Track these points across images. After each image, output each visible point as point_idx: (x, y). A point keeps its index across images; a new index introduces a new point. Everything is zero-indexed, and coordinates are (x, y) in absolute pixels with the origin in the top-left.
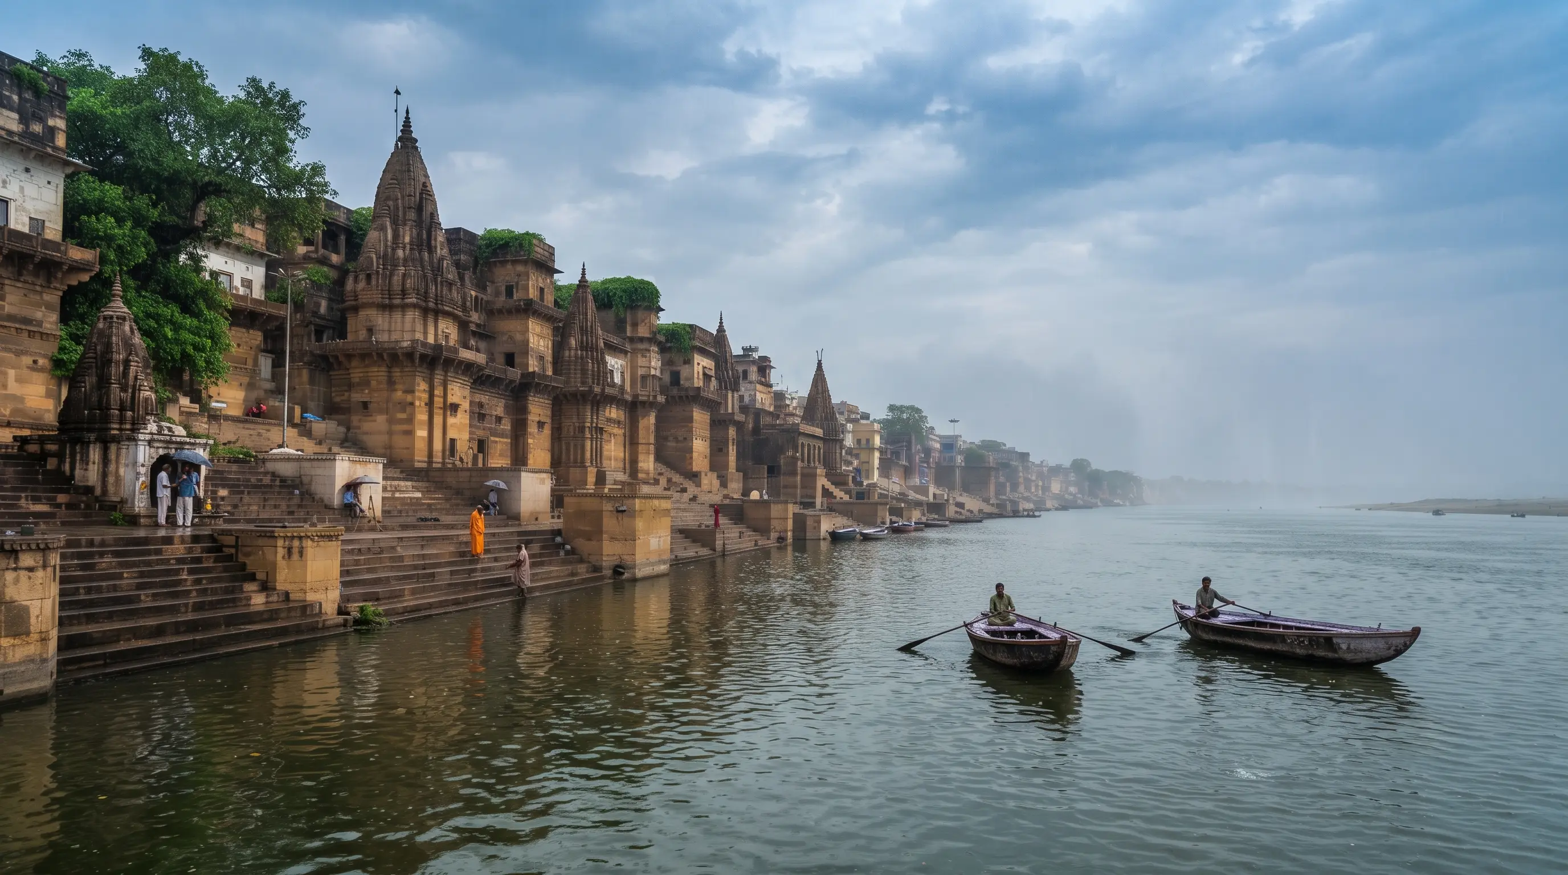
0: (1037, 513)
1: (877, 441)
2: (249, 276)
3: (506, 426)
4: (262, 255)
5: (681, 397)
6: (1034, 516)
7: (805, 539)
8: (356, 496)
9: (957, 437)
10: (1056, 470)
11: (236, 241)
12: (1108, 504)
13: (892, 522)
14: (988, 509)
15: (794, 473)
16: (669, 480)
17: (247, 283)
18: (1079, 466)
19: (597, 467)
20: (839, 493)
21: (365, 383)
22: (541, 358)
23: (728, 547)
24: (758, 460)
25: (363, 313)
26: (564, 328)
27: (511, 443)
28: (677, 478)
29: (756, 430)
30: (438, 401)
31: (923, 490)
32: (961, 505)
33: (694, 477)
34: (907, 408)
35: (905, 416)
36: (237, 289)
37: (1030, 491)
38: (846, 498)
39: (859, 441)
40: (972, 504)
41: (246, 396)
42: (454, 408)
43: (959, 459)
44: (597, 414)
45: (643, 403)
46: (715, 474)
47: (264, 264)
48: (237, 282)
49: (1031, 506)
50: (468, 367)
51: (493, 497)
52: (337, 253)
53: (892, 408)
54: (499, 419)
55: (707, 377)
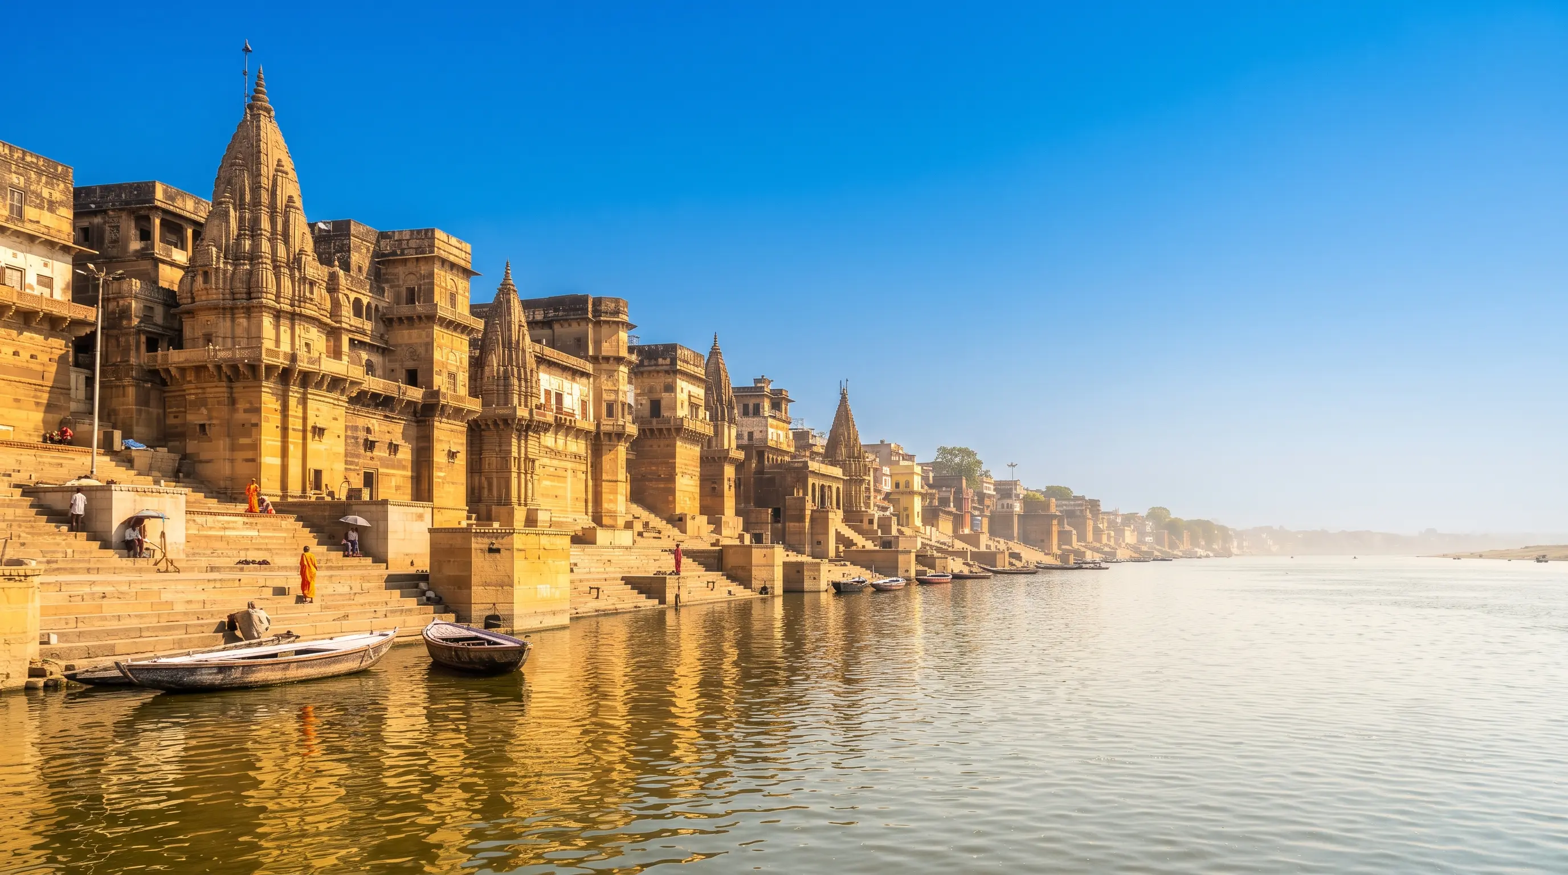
0: (1103, 565)
1: (917, 483)
2: (46, 272)
3: (405, 453)
4: (65, 249)
5: (660, 430)
6: (1100, 568)
7: (802, 592)
8: (143, 532)
9: (1015, 483)
10: (1129, 519)
11: (29, 228)
12: (1190, 555)
13: (918, 573)
14: (1048, 560)
15: (801, 518)
16: (646, 525)
17: (46, 282)
18: (1156, 515)
19: (526, 505)
20: (860, 541)
21: (202, 402)
22: (452, 376)
23: (684, 597)
24: (761, 503)
25: (203, 317)
26: (483, 340)
27: (412, 477)
28: (656, 522)
29: (760, 471)
30: (295, 423)
31: (973, 539)
32: (1017, 556)
33: (678, 521)
34: (960, 450)
35: (957, 460)
36: (31, 287)
37: (1100, 541)
38: (870, 545)
39: (897, 485)
40: (1031, 556)
41: (44, 417)
42: (319, 431)
43: (1018, 508)
44: (526, 441)
45: (609, 435)
46: (705, 518)
47: (70, 259)
48: (31, 279)
49: (1098, 557)
50: (336, 383)
51: (353, 536)
52: (183, 247)
53: (943, 451)
54: (393, 448)
55: (694, 407)
